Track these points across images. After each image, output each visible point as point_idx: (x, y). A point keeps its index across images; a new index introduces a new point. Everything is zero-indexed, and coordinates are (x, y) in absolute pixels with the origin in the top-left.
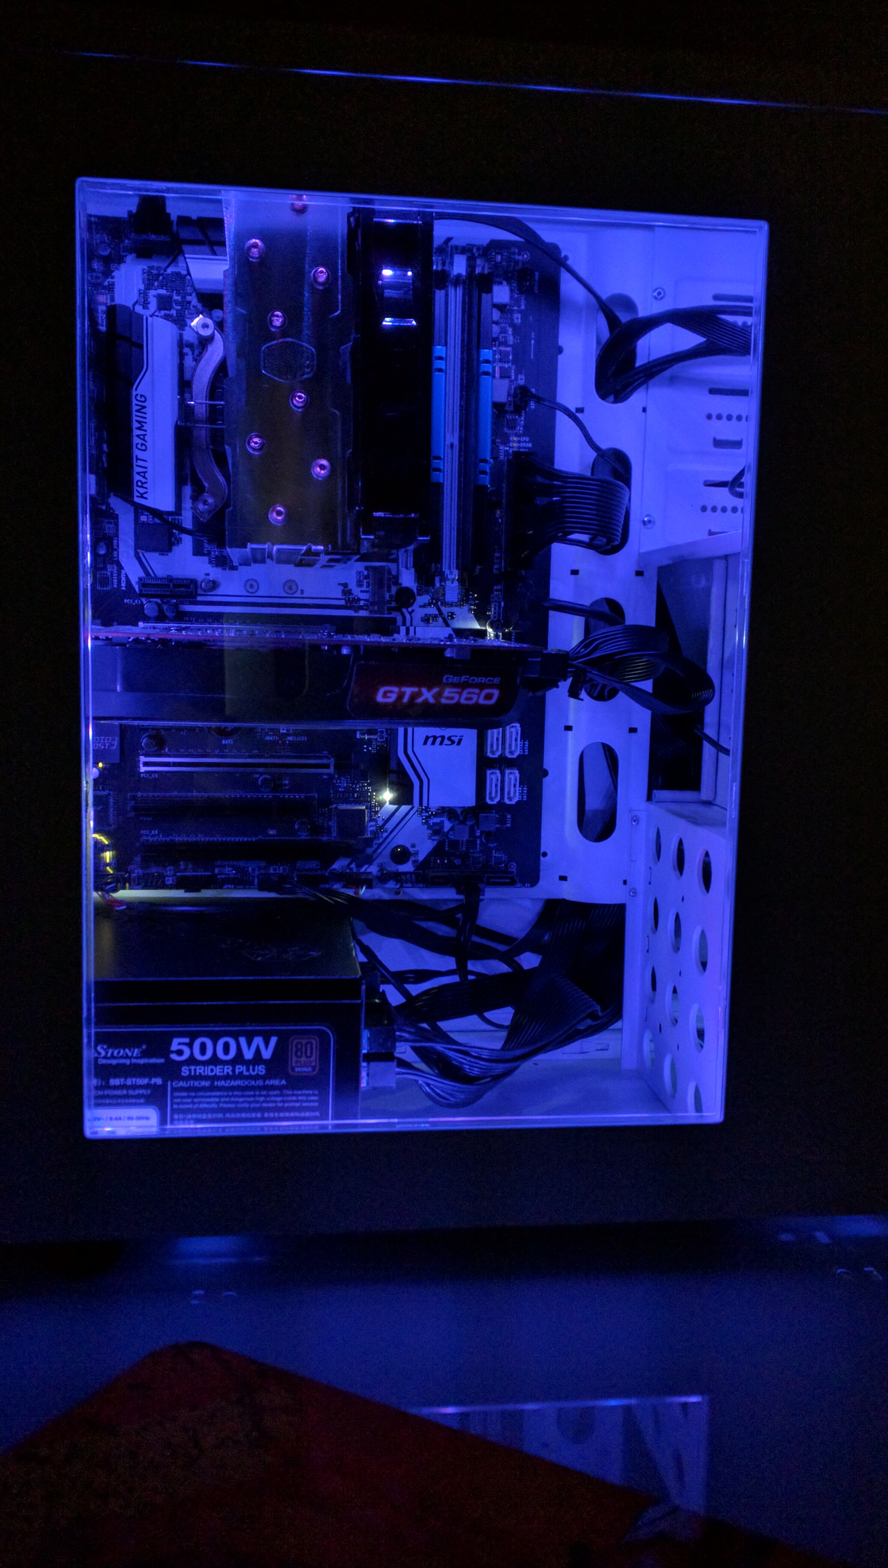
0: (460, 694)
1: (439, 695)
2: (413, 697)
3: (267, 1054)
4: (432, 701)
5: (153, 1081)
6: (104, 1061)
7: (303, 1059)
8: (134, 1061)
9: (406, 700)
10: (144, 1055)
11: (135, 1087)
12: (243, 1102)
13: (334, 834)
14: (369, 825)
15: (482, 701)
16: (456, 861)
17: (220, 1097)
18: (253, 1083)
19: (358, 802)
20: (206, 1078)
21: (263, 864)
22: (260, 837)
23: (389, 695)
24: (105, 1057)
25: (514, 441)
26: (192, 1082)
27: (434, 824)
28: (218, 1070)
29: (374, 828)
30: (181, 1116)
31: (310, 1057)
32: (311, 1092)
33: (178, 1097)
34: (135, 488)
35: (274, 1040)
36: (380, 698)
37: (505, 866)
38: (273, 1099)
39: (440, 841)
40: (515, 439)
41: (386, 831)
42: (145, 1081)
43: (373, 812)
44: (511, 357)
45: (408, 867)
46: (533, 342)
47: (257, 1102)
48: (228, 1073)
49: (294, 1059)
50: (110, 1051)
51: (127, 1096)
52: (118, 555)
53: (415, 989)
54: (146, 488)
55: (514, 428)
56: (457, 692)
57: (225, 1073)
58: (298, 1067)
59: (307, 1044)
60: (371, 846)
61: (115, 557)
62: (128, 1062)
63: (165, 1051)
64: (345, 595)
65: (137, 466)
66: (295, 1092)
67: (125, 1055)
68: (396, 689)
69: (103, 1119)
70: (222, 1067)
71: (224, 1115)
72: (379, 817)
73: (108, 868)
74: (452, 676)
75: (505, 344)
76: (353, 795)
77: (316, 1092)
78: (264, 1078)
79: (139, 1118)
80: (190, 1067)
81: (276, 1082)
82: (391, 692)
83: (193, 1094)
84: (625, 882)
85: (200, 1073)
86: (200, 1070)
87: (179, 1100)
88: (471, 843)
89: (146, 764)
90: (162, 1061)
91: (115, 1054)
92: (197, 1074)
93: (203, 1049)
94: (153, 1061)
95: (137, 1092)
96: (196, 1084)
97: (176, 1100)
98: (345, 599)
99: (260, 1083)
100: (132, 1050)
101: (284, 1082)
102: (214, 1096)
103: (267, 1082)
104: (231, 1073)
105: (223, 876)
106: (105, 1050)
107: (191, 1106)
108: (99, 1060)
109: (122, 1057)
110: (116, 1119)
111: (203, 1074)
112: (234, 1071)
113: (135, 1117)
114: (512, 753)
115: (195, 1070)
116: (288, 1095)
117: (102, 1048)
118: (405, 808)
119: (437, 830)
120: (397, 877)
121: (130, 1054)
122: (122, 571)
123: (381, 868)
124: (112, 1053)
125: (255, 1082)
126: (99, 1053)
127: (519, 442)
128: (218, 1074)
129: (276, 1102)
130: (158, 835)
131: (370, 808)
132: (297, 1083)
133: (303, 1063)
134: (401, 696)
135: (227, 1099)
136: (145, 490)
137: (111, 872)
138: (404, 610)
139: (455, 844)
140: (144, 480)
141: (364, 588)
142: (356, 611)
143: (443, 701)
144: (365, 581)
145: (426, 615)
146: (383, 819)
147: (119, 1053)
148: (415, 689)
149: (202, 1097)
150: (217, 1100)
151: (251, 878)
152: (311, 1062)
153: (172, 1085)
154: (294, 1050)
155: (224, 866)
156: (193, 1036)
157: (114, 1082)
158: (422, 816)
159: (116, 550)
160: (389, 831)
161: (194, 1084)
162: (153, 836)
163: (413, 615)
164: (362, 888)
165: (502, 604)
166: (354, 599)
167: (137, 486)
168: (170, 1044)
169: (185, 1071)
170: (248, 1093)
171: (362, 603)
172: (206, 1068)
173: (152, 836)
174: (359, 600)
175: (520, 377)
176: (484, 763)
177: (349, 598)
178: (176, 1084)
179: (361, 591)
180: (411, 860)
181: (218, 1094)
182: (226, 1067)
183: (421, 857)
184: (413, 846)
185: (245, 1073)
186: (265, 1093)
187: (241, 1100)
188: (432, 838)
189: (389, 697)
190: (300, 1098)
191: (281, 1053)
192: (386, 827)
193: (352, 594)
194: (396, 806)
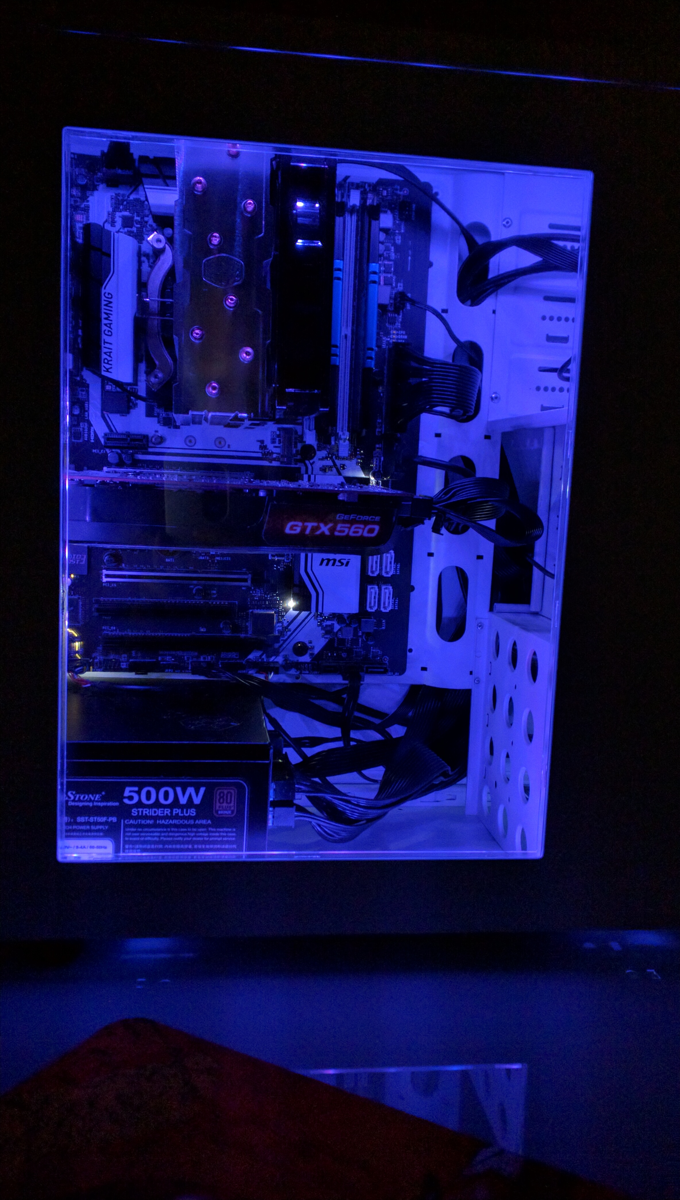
0: (350, 528)
1: (332, 530)
2: (314, 529)
3: (197, 800)
4: (327, 533)
5: (110, 819)
6: (73, 804)
7: (225, 805)
8: (95, 804)
9: (308, 532)
10: (103, 799)
11: (96, 823)
12: (178, 837)
13: (250, 632)
14: (277, 626)
15: (366, 534)
16: (343, 655)
17: (160, 832)
18: (186, 822)
19: (269, 608)
20: (151, 818)
21: (196, 654)
22: (193, 633)
23: (295, 528)
24: (74, 801)
25: (393, 334)
26: (140, 821)
27: (327, 626)
28: (160, 812)
29: (281, 628)
30: (131, 846)
31: (230, 802)
32: (230, 830)
33: (129, 832)
34: (103, 364)
35: (202, 790)
36: (287, 531)
37: (380, 658)
38: (201, 834)
39: (331, 639)
40: (395, 332)
41: (290, 630)
42: (104, 819)
43: (280, 616)
44: (392, 269)
45: (306, 658)
46: (410, 258)
47: (189, 836)
48: (167, 814)
49: (218, 804)
50: (78, 796)
51: (90, 831)
52: (88, 415)
53: (310, 752)
54: (111, 365)
55: (393, 323)
56: (347, 527)
57: (165, 814)
58: (221, 810)
59: (228, 793)
60: (278, 642)
61: (86, 417)
62: (91, 804)
63: (120, 797)
64: (262, 449)
65: (105, 347)
66: (218, 830)
67: (88, 800)
68: (300, 524)
69: (71, 847)
70: (163, 809)
71: (164, 846)
72: (284, 620)
73: (77, 655)
74: (343, 515)
75: (388, 259)
76: (265, 603)
77: (234, 830)
78: (194, 818)
79: (98, 847)
80: (139, 809)
81: (204, 822)
82: (296, 526)
83: (140, 830)
84: (471, 673)
85: (146, 814)
86: (146, 812)
87: (129, 834)
88: (355, 641)
89: (107, 576)
90: (117, 804)
91: (82, 798)
92: (144, 814)
93: (148, 797)
94: (110, 804)
95: (98, 827)
96: (143, 822)
97: (127, 834)
98: (262, 453)
99: (192, 822)
100: (94, 795)
101: (209, 822)
102: (157, 832)
103: (197, 822)
104: (169, 814)
105: (165, 663)
106: (74, 795)
107: (138, 839)
108: (69, 802)
109: (87, 801)
110: (81, 847)
111: (148, 815)
112: (171, 812)
113: (96, 846)
114: (387, 573)
115: (142, 811)
116: (213, 832)
117: (72, 793)
118: (304, 614)
119: (328, 631)
120: (298, 666)
121: (93, 799)
122: (92, 427)
123: (286, 659)
124: (80, 797)
125: (188, 821)
126: (69, 798)
127: (398, 334)
128: (160, 815)
129: (203, 837)
130: (116, 630)
131: (278, 613)
132: (220, 822)
133: (224, 807)
134: (304, 529)
135: (167, 834)
136: (110, 366)
137: (79, 658)
138: (307, 462)
139: (342, 641)
140: (109, 359)
141: (277, 444)
142: (271, 462)
143: (336, 533)
144: (278, 439)
145: (323, 466)
146: (288, 622)
147: (84, 797)
148: (315, 524)
149: (147, 832)
150: (158, 834)
151: (186, 664)
152: (230, 807)
153: (124, 823)
154: (218, 797)
155: (166, 655)
156: (141, 786)
157: (80, 819)
158: (318, 620)
159: (87, 411)
160: (292, 631)
161: (141, 822)
162: (112, 631)
163: (313, 466)
164: (271, 674)
165: (382, 459)
166: (268, 452)
167: (104, 363)
168: (123, 792)
169: (134, 812)
170: (182, 830)
171: (275, 456)
172: (151, 810)
173: (110, 631)
174: (273, 453)
175: (399, 285)
176: (365, 580)
177: (265, 452)
178: (127, 822)
179: (275, 447)
180: (308, 653)
181: (159, 830)
182: (166, 810)
183: (316, 651)
184: (310, 642)
185: (180, 815)
186: (195, 830)
187: (177, 834)
188: (325, 636)
189: (295, 530)
190: (222, 834)
191: (208, 799)
192: (289, 628)
193: (268, 449)
194: (298, 612)
